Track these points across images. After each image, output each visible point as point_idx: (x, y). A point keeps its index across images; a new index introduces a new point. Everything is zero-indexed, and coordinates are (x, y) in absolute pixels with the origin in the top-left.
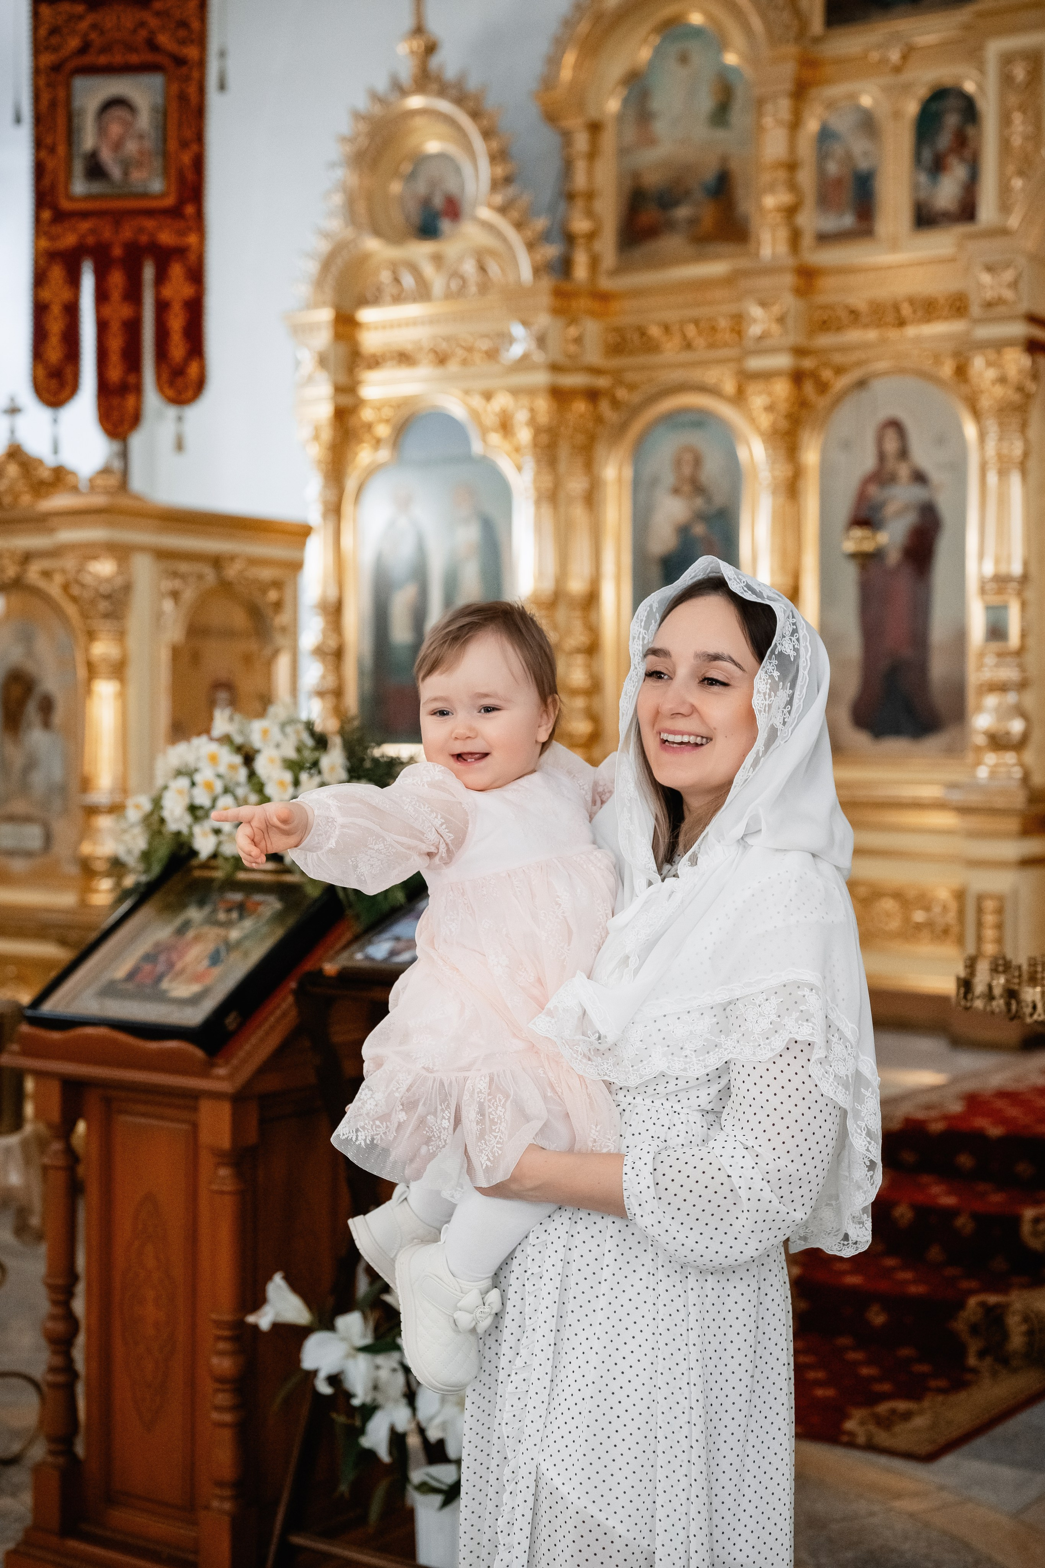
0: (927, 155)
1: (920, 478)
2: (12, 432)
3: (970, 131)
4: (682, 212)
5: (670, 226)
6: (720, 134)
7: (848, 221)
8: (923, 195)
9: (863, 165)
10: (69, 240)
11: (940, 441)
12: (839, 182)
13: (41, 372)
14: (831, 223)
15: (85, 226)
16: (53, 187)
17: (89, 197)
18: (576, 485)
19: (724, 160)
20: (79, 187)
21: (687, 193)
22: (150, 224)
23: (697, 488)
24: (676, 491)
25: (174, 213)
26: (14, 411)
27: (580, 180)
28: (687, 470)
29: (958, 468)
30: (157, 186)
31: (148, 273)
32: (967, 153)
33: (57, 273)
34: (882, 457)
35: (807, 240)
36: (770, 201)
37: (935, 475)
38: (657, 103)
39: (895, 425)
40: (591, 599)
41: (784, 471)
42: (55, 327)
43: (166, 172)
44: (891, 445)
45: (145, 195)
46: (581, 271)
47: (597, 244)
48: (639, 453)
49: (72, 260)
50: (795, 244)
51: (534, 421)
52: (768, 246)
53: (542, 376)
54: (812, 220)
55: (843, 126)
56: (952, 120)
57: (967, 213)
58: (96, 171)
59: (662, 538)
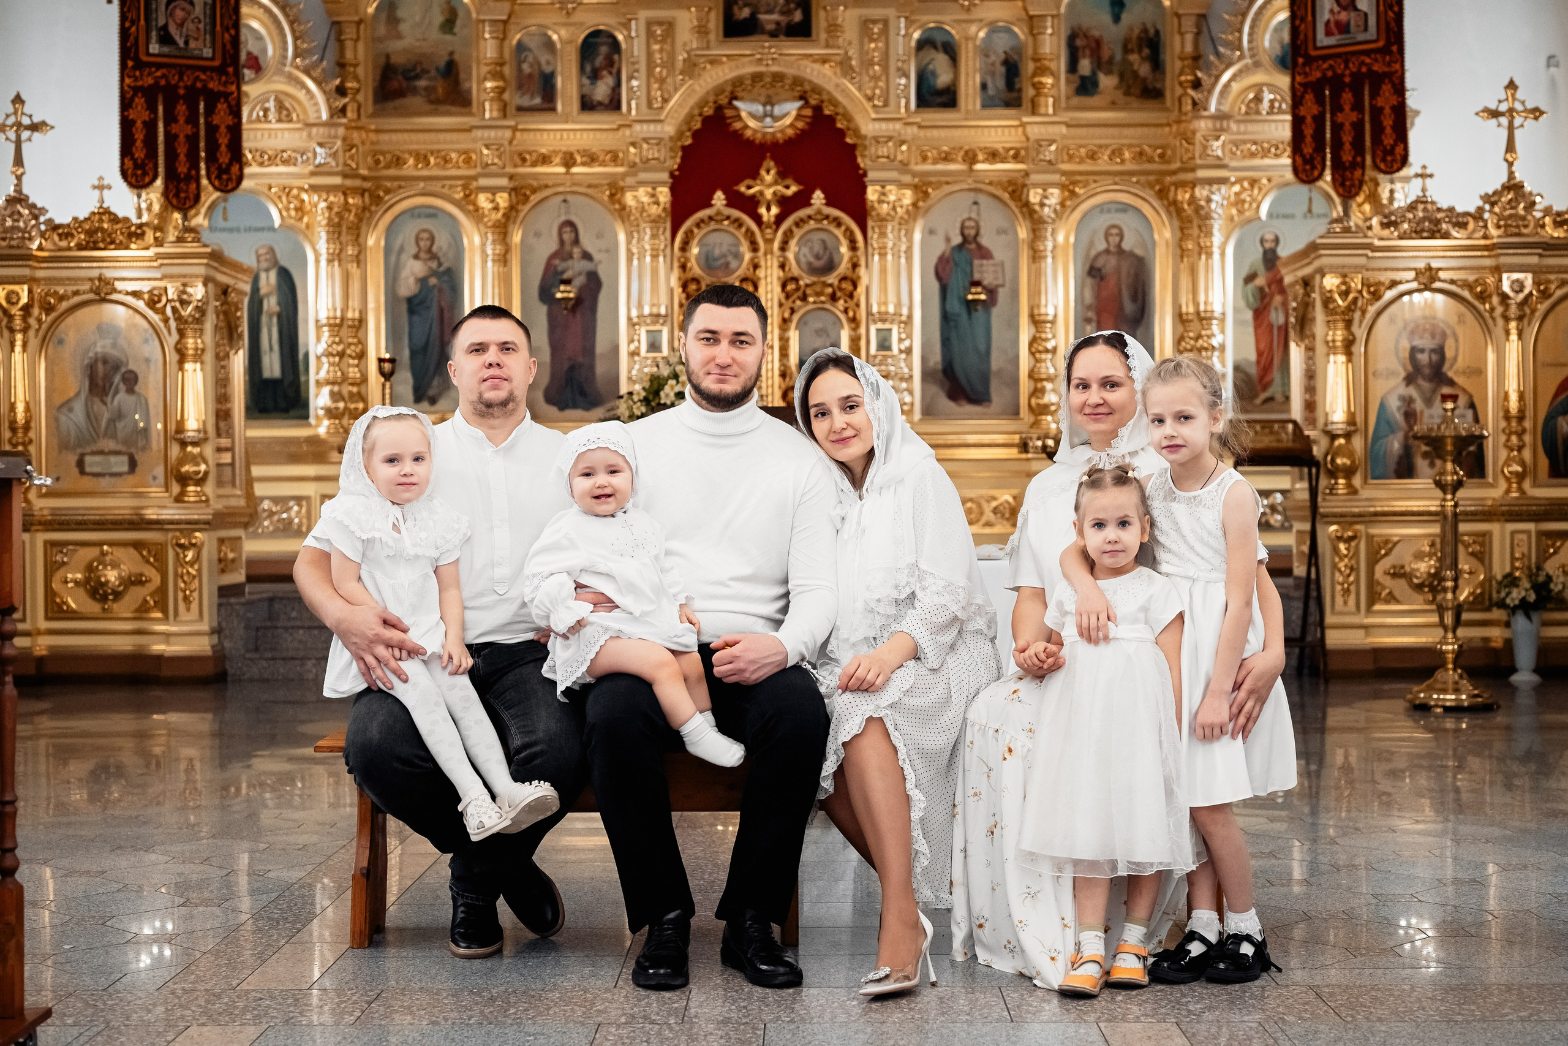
0: (588, 68)
1: (587, 256)
2: (102, 200)
3: (616, 57)
4: (422, 83)
5: (414, 91)
6: (448, 37)
7: (537, 101)
8: (586, 90)
9: (547, 69)
10: (148, 81)
11: (602, 236)
12: (530, 76)
13: (129, 164)
14: (526, 101)
15: (158, 73)
16: (134, 46)
17: (162, 55)
18: (350, 251)
19: (451, 53)
20: (154, 48)
21: (425, 71)
22: (203, 76)
23: (433, 256)
24: (416, 257)
25: (221, 70)
26: (101, 187)
27: (349, 55)
28: (424, 244)
29: (612, 253)
30: (207, 52)
31: (202, 107)
32: (614, 71)
33: (139, 101)
34: (562, 242)
35: (511, 110)
37: (597, 256)
38: (401, 13)
39: (570, 224)
40: (361, 322)
41: (499, 248)
42: (139, 136)
44: (568, 236)
45: (200, 58)
46: (351, 114)
47: (360, 97)
48: (390, 232)
49: (150, 94)
50: (504, 112)
51: (329, 208)
52: (490, 111)
53: (337, 180)
54: (514, 98)
55: (533, 43)
56: (604, 50)
57: (614, 104)
58: (165, 38)
59: (408, 287)
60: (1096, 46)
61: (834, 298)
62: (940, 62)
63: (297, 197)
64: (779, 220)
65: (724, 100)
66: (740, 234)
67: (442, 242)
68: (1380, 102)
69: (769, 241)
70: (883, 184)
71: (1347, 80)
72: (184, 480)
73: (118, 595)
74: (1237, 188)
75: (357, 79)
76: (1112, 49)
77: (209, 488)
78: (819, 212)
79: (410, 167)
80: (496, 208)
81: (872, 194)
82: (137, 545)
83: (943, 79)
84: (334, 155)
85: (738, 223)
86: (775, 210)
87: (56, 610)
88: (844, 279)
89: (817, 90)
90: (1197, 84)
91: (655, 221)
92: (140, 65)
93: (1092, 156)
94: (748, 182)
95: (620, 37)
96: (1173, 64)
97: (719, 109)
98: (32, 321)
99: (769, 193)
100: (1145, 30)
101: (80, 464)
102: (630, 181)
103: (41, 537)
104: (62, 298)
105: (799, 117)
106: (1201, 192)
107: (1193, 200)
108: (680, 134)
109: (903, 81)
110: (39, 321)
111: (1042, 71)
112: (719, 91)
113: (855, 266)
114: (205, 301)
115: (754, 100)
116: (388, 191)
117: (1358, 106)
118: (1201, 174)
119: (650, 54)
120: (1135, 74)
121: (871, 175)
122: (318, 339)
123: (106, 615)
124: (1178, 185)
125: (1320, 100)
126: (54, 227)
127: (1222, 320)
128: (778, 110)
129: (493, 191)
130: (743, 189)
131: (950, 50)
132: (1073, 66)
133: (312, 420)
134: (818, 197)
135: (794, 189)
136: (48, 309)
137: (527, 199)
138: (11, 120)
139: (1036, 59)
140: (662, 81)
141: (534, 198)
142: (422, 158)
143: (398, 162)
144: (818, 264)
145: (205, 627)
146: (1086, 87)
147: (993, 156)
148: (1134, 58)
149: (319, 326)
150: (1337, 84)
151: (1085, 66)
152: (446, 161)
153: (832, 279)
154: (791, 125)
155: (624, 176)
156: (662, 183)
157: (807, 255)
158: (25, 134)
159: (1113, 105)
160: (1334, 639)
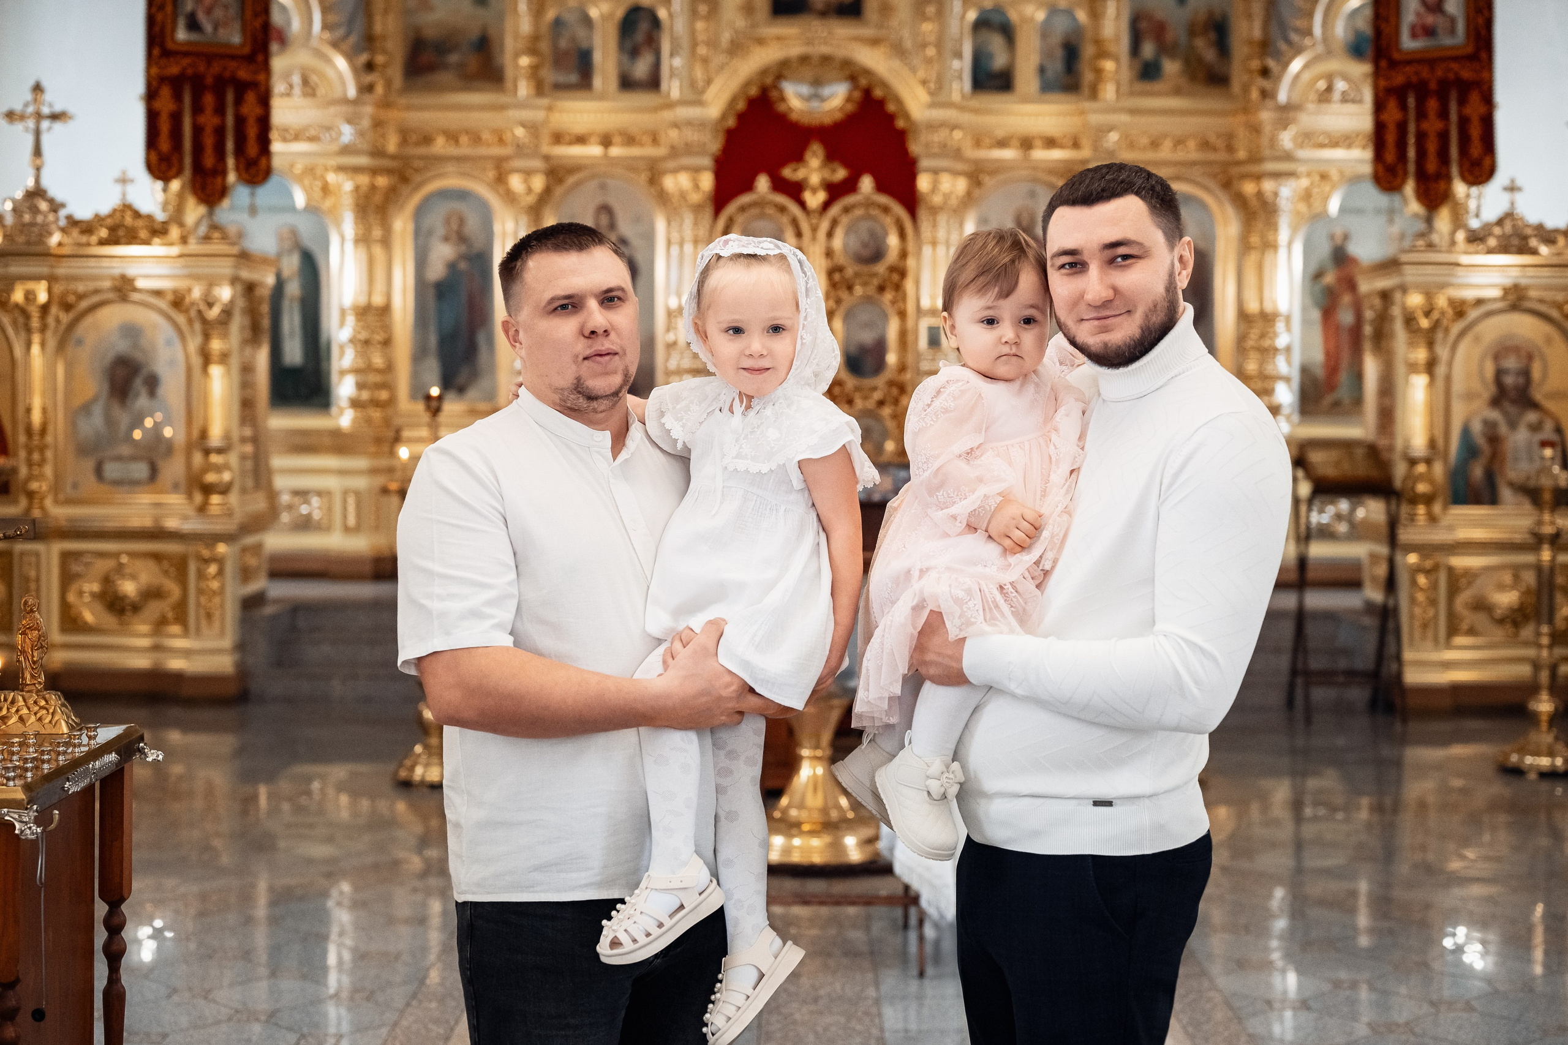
0: (627, 44)
1: (624, 242)
2: (124, 195)
3: (656, 33)
4: (453, 58)
5: (444, 67)
6: (480, 12)
7: (573, 78)
8: (625, 68)
9: (584, 45)
10: (174, 70)
11: (637, 219)
12: (567, 53)
13: (154, 158)
14: (562, 78)
15: (186, 61)
16: (162, 30)
17: (189, 43)
18: (376, 231)
19: (483, 28)
20: (182, 35)
22: (233, 64)
23: (461, 238)
24: (446, 239)
25: (250, 59)
26: (124, 180)
27: (378, 28)
28: (455, 227)
29: (649, 237)
30: (236, 39)
31: (230, 97)
32: (654, 47)
33: (166, 92)
36: (525, 61)
37: (634, 240)
39: (606, 207)
42: (165, 127)
43: (244, 30)
44: (605, 221)
45: (228, 45)
46: (379, 89)
47: (389, 72)
48: (419, 214)
49: (176, 84)
50: (540, 89)
51: (357, 188)
52: (524, 89)
53: (363, 161)
54: (549, 75)
55: (570, 18)
56: (644, 26)
57: (653, 83)
58: (193, 25)
59: (436, 271)
60: (1159, 30)
61: (881, 289)
62: (996, 43)
63: (323, 178)
64: (826, 206)
65: (769, 81)
66: (785, 220)
67: (473, 224)
68: (1468, 111)
69: (814, 229)
70: (936, 172)
71: (1433, 85)
72: (208, 490)
73: (136, 608)
74: (1304, 182)
75: (384, 52)
76: (1176, 32)
77: (233, 498)
78: (867, 198)
79: (440, 145)
80: (530, 190)
81: (923, 183)
82: (157, 557)
83: (999, 61)
84: (361, 134)
85: (782, 209)
86: (821, 196)
87: (71, 622)
88: (892, 269)
89: (867, 72)
90: (1265, 72)
91: (697, 209)
92: (167, 53)
93: (1155, 144)
94: (793, 165)
95: (662, 13)
96: (1240, 49)
97: (764, 91)
98: (51, 320)
99: (815, 179)
100: (1211, 14)
101: (99, 471)
102: (671, 164)
103: (57, 547)
104: (81, 297)
105: (848, 100)
106: (1268, 186)
107: (1260, 194)
108: (724, 117)
109: (956, 64)
110: (58, 321)
111: (1102, 54)
112: (764, 72)
113: (904, 255)
114: (232, 302)
115: (800, 80)
116: (416, 170)
117: (1444, 114)
118: (1270, 166)
119: (693, 33)
120: (1200, 60)
121: (924, 163)
122: (342, 324)
123: (124, 628)
124: (1244, 177)
125: (1403, 107)
126: (73, 222)
127: (1288, 319)
128: (826, 91)
129: (528, 173)
130: (787, 172)
131: (1007, 31)
132: (1135, 49)
133: (334, 410)
134: (867, 183)
135: (841, 174)
136: (67, 307)
137: (560, 181)
138: (31, 109)
139: (1098, 42)
140: (705, 61)
141: (571, 180)
142: (453, 137)
143: (427, 140)
144: (866, 253)
145: (227, 642)
146: (1148, 72)
147: (1051, 143)
148: (1200, 43)
149: (343, 313)
150: (1422, 90)
151: (1148, 50)
152: (477, 139)
153: (881, 268)
154: (841, 109)
155: (664, 159)
156: (705, 169)
157: (854, 244)
158: (45, 124)
159: (1177, 92)
160: (1413, 677)
